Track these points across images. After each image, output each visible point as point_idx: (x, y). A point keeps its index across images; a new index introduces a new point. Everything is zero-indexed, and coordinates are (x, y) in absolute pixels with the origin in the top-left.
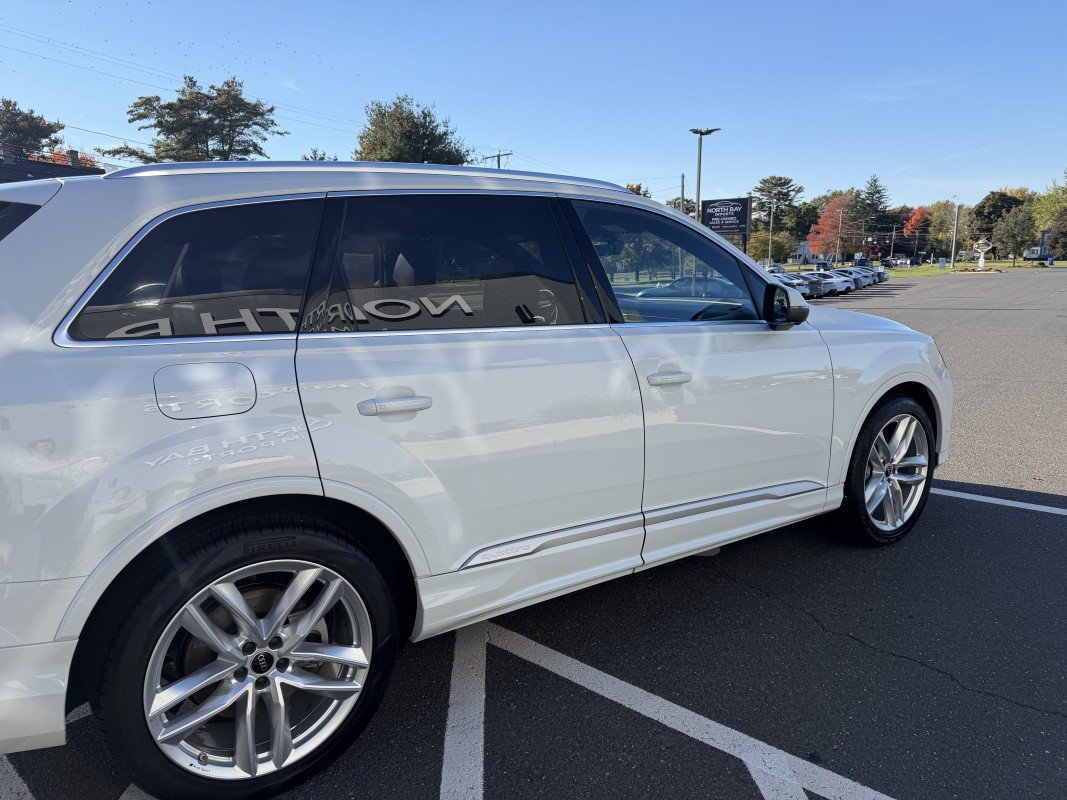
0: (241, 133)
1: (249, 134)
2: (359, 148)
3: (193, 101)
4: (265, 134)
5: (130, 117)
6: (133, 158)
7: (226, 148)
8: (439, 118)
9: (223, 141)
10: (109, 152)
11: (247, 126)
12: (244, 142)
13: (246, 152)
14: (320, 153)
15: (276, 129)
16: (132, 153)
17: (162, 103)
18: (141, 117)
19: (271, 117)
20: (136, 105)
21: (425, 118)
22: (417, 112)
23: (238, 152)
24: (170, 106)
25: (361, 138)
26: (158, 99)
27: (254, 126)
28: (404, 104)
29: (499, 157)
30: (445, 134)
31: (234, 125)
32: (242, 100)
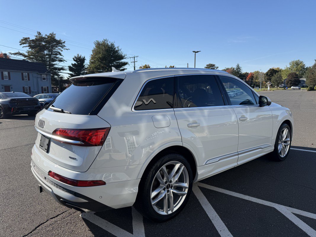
0: (55, 49)
1: (57, 49)
2: (92, 54)
3: (39, 39)
4: (62, 49)
5: (20, 43)
6: (21, 56)
7: (50, 53)
8: (116, 46)
9: (49, 51)
10: (13, 54)
11: (57, 47)
12: (56, 51)
13: (56, 55)
14: (80, 55)
15: (65, 48)
16: (21, 54)
17: (30, 39)
18: (24, 43)
19: (64, 44)
20: (22, 40)
21: (112, 46)
22: (109, 44)
23: (54, 54)
24: (33, 40)
25: (93, 51)
26: (29, 38)
27: (59, 47)
28: (106, 42)
29: (134, 57)
30: (118, 50)
31: (53, 46)
32: (55, 39)
